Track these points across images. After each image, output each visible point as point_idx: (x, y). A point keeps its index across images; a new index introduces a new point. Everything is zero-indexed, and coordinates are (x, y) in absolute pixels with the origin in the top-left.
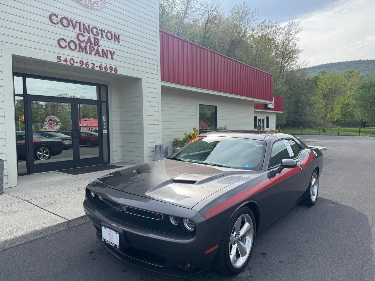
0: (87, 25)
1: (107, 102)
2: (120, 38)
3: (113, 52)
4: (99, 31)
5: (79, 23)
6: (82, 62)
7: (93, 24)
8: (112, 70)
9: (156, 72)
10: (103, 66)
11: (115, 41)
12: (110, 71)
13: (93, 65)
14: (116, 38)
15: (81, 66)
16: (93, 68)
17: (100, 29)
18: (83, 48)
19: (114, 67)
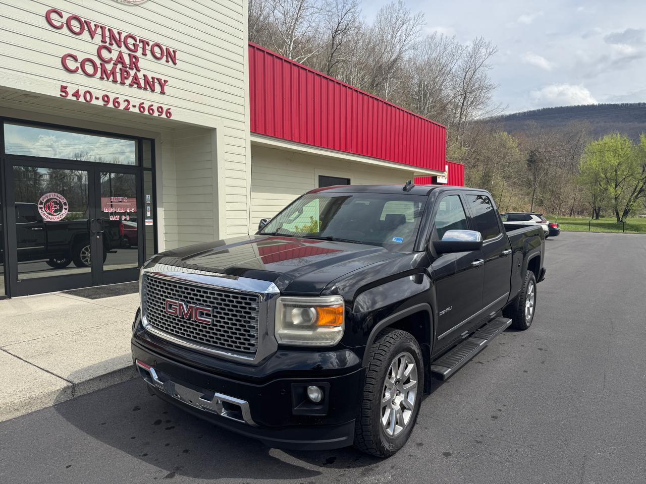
0: (115, 32)
1: (153, 170)
2: (177, 57)
3: (165, 81)
4: (138, 43)
5: (101, 27)
6: (106, 98)
7: (127, 29)
8: (162, 112)
9: (241, 118)
10: (146, 106)
11: (167, 61)
12: (158, 115)
13: (126, 103)
14: (171, 56)
15: (104, 105)
16: (127, 108)
17: (140, 39)
18: (109, 72)
19: (165, 108)
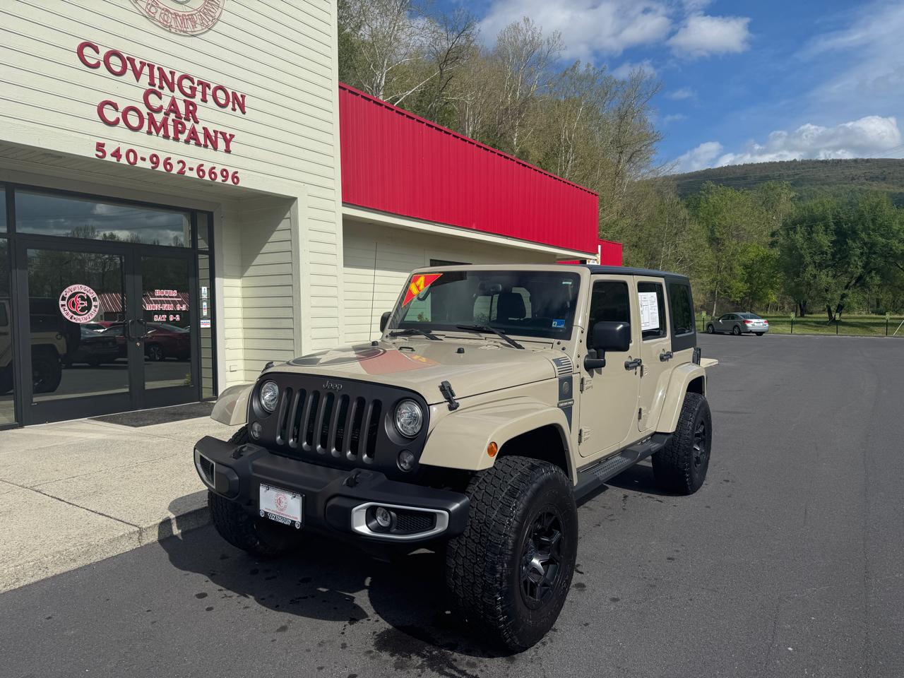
0: (167, 71)
1: (211, 254)
2: (246, 103)
3: (230, 135)
4: (196, 85)
5: (149, 65)
6: (154, 159)
7: (181, 68)
8: (226, 177)
9: (329, 183)
10: (206, 168)
11: (234, 109)
12: (223, 181)
13: (181, 164)
14: (238, 102)
15: (152, 167)
16: (181, 172)
17: (199, 81)
18: (159, 124)
19: (231, 171)
